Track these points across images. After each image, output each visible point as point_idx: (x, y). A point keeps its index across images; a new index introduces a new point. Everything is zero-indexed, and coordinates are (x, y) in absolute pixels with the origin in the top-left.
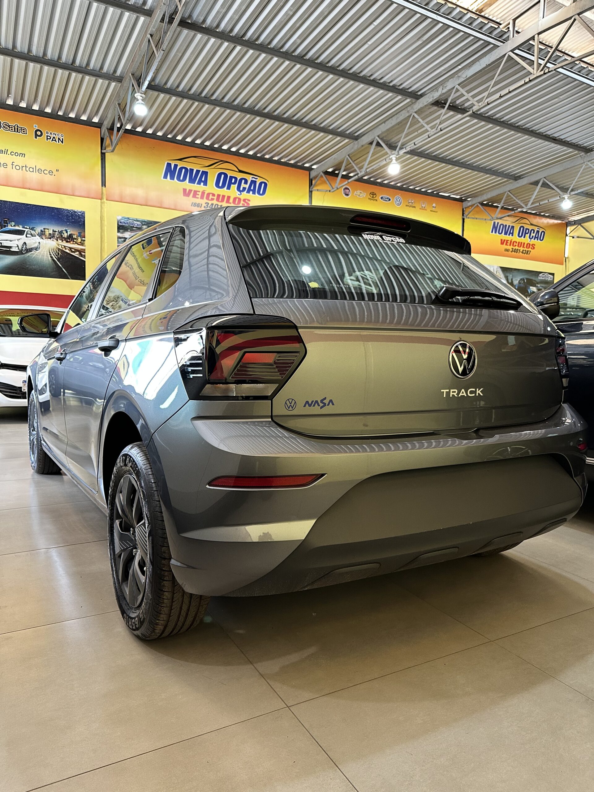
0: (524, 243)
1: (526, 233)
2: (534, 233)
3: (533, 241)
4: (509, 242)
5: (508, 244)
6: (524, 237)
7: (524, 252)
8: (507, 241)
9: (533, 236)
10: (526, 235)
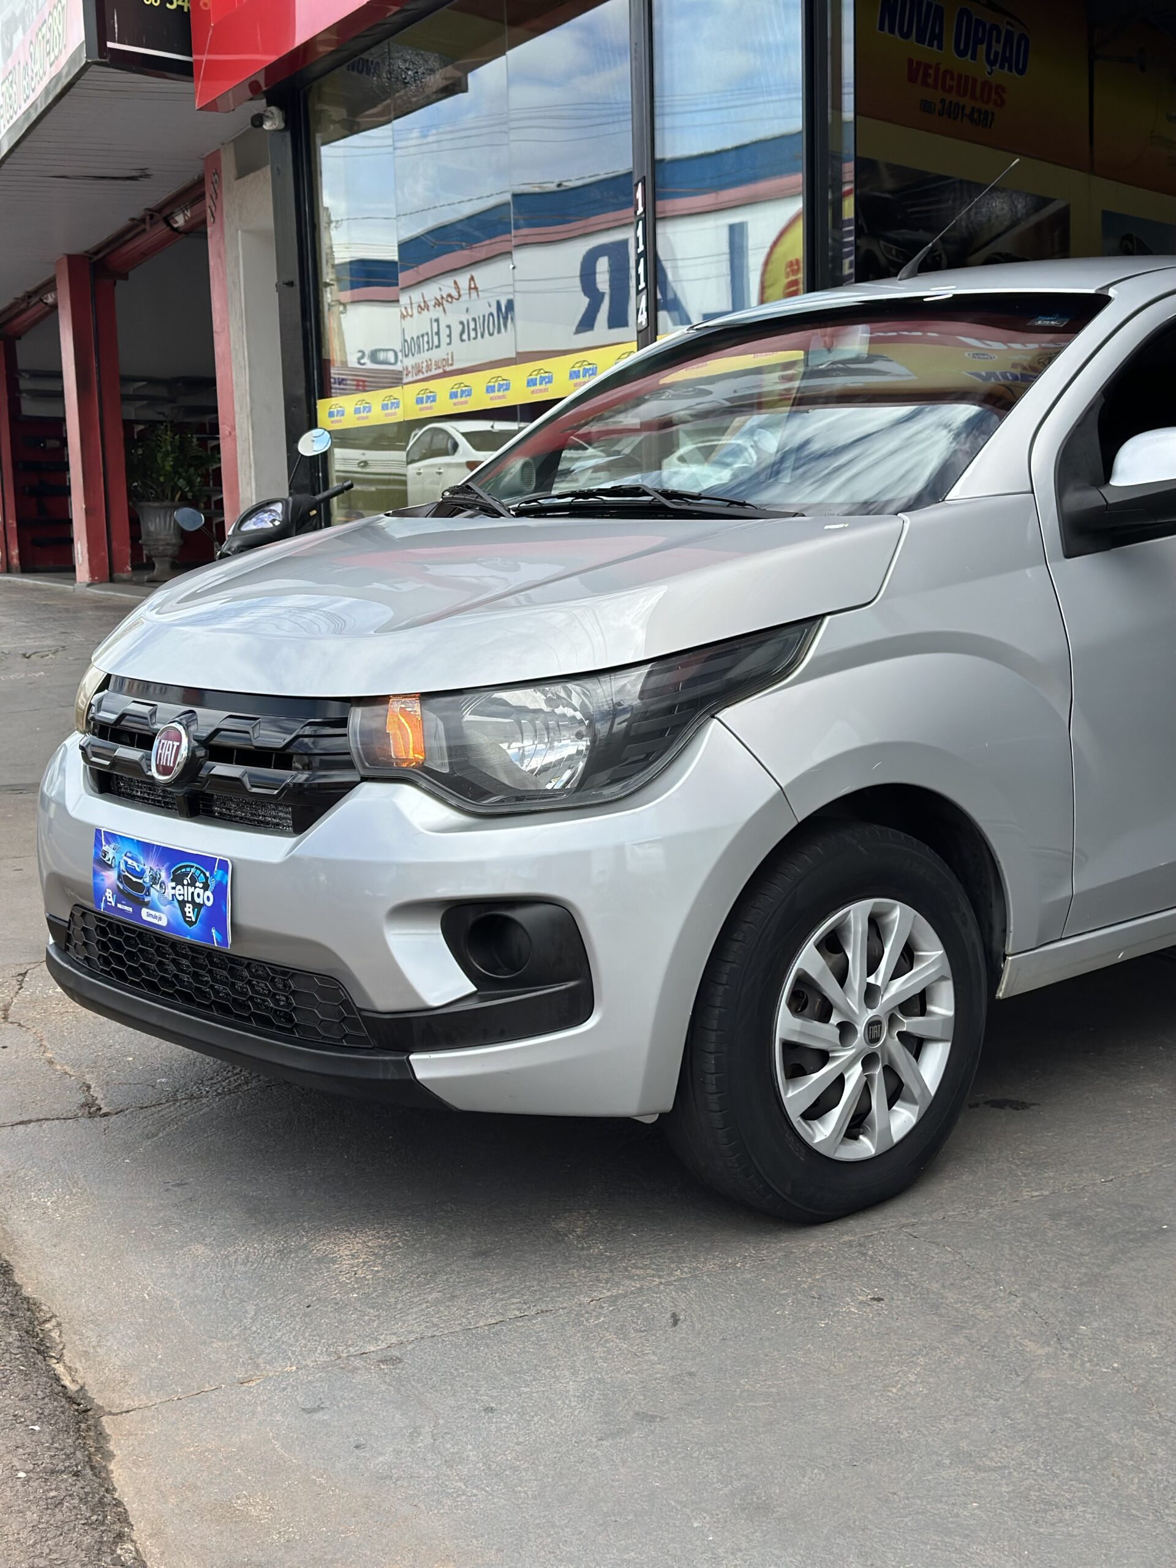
0: (975, 81)
1: (978, 41)
2: (998, 41)
3: (1001, 75)
4: (931, 72)
5: (930, 81)
6: (973, 57)
7: (976, 116)
8: (928, 66)
9: (996, 53)
10: (979, 46)
